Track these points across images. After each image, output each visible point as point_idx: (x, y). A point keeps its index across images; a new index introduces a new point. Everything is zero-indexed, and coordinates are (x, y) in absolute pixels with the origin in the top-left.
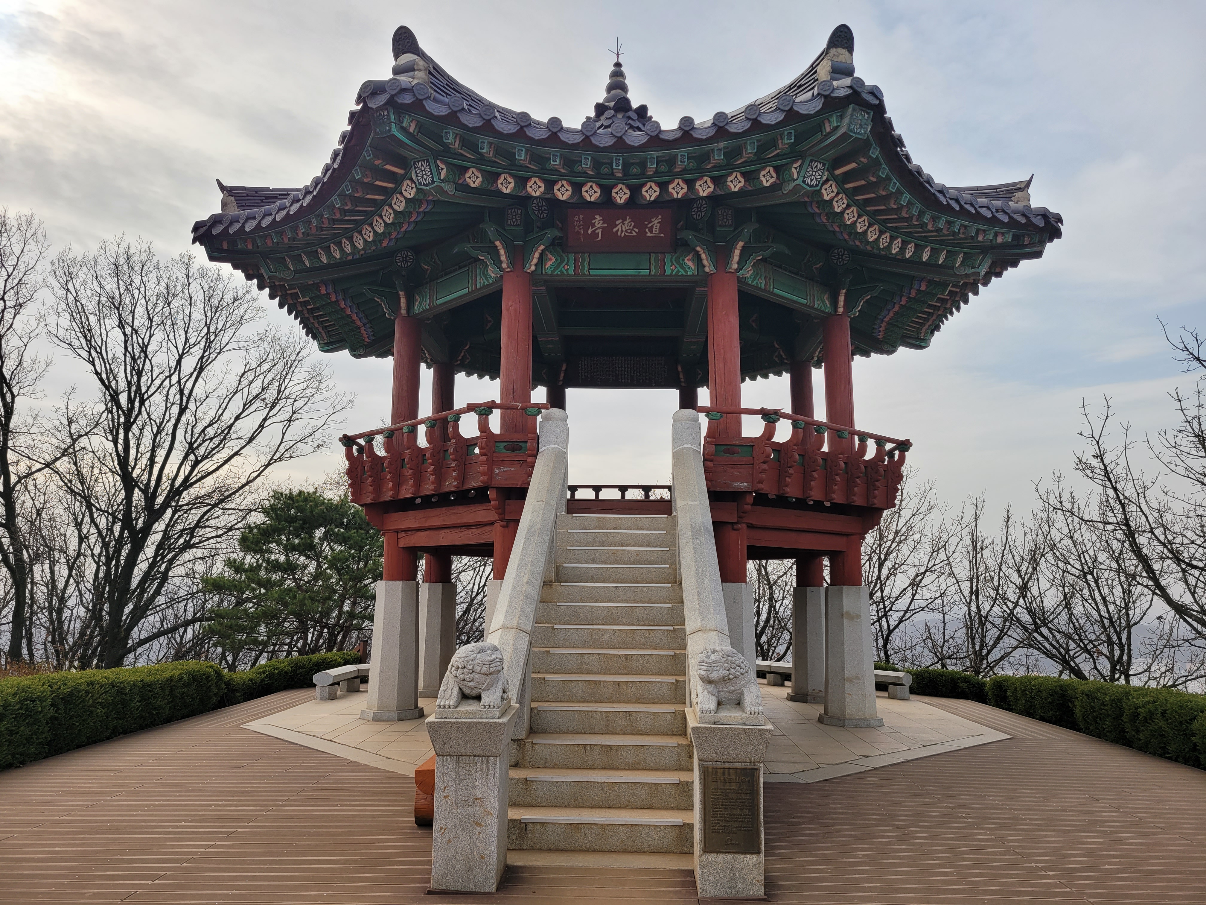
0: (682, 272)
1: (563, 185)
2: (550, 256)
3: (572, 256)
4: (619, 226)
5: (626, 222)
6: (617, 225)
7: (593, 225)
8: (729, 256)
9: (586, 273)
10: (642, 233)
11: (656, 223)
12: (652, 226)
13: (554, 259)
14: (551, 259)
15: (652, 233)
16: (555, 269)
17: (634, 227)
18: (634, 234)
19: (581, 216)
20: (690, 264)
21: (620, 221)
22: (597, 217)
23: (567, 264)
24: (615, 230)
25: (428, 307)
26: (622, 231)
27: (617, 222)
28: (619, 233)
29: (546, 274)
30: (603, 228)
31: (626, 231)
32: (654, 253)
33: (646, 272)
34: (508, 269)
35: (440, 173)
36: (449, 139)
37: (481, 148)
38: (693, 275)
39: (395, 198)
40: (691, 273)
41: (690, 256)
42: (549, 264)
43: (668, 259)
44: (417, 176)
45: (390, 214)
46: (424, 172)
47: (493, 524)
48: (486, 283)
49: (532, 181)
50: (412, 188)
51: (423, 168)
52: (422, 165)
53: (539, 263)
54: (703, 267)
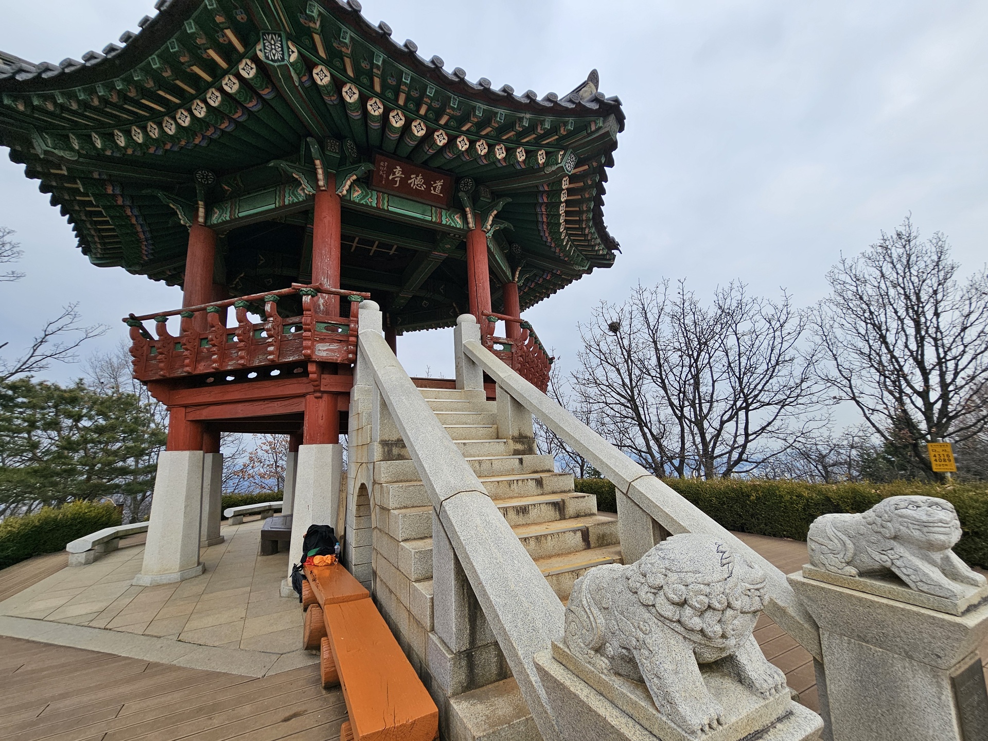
0: (453, 224)
2: (357, 188)
3: (374, 193)
4: (413, 180)
5: (418, 178)
6: (411, 179)
7: (394, 173)
8: (486, 220)
9: (386, 208)
10: (428, 189)
11: (439, 184)
12: (436, 187)
13: (360, 192)
14: (358, 191)
15: (435, 191)
16: (361, 199)
17: (423, 183)
18: (423, 189)
19: (386, 163)
20: (458, 220)
21: (414, 176)
22: (398, 167)
23: (371, 198)
24: (409, 182)
25: (228, 218)
26: (414, 184)
27: (412, 176)
28: (412, 185)
29: (354, 202)
30: (401, 178)
31: (417, 185)
32: (435, 207)
33: (429, 218)
34: (324, 188)
35: (290, 55)
36: (312, 12)
37: (343, 38)
38: (460, 229)
39: (227, 79)
40: (458, 226)
41: (458, 215)
42: (356, 194)
43: (444, 213)
44: (265, 49)
45: (217, 97)
46: (273, 47)
47: (303, 396)
48: (296, 200)
49: (373, 101)
50: (252, 68)
51: (273, 42)
52: (272, 38)
53: (349, 191)
54: (468, 223)
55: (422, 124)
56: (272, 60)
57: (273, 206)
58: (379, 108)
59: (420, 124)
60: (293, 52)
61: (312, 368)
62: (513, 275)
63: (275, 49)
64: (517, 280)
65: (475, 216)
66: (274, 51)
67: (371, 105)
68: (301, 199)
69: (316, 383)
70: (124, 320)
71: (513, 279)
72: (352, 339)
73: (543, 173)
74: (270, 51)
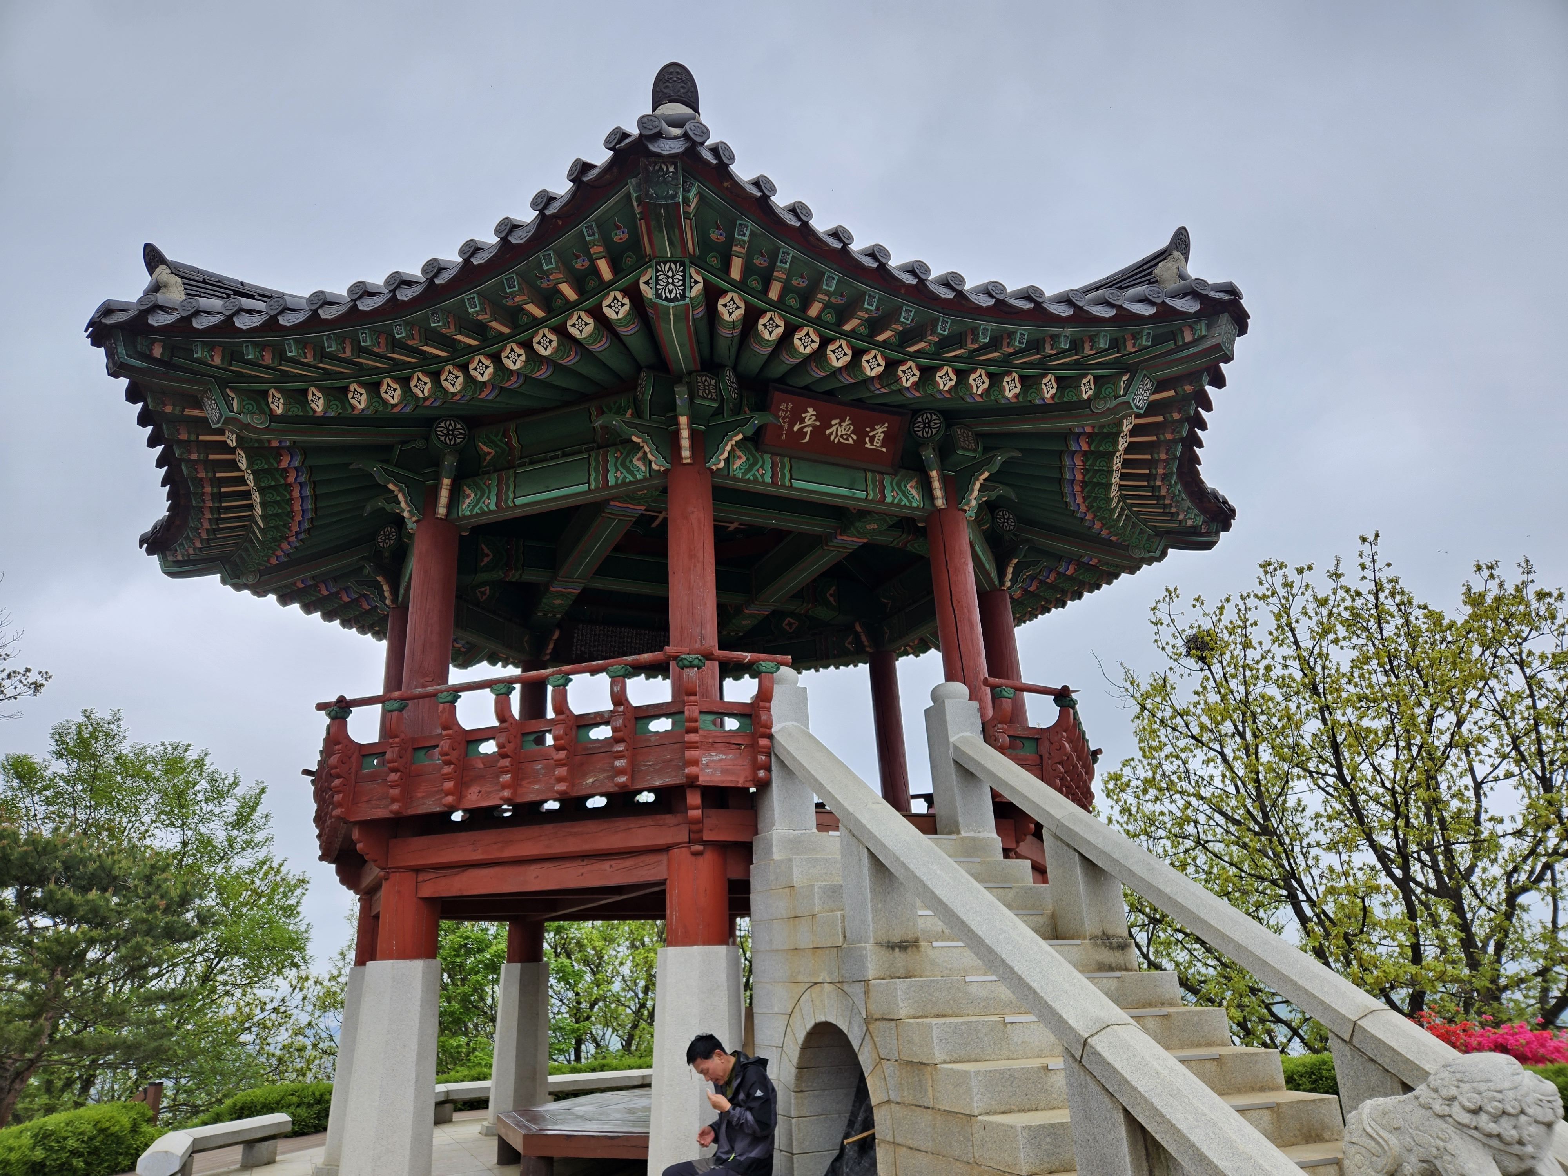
0: (905, 502)
1: (841, 346)
2: (738, 452)
3: (767, 457)
4: (834, 428)
5: (844, 424)
6: (832, 426)
7: (802, 420)
8: (968, 489)
9: (788, 484)
10: (860, 442)
11: (880, 431)
12: (874, 436)
13: (744, 459)
14: (740, 457)
15: (872, 444)
16: (744, 474)
17: (853, 432)
18: (851, 442)
19: (790, 405)
20: (914, 492)
21: (838, 421)
22: (810, 410)
23: (762, 467)
24: (828, 432)
26: (837, 435)
27: (833, 422)
28: (832, 438)
29: (734, 478)
30: (814, 427)
31: (842, 436)
32: (872, 471)
33: (862, 494)
34: (689, 461)
35: (691, 287)
36: (744, 235)
37: (781, 262)
38: (918, 508)
39: (575, 317)
40: (914, 504)
41: (913, 483)
42: (738, 463)
43: (887, 483)
44: (657, 284)
45: (551, 341)
46: (670, 280)
47: (665, 849)
48: (630, 478)
49: (804, 332)
50: (623, 305)
51: (670, 274)
52: (670, 269)
53: (727, 460)
54: (932, 498)
55: (879, 357)
56: (666, 299)
57: (585, 487)
58: (813, 341)
59: (875, 357)
60: (696, 282)
61: (694, 799)
62: (1001, 575)
63: (673, 283)
64: (1008, 584)
65: (945, 481)
66: (671, 287)
67: (800, 339)
68: (639, 477)
69: (695, 827)
70: (320, 707)
71: (1002, 582)
72: (763, 742)
73: (1087, 411)
74: (665, 286)
